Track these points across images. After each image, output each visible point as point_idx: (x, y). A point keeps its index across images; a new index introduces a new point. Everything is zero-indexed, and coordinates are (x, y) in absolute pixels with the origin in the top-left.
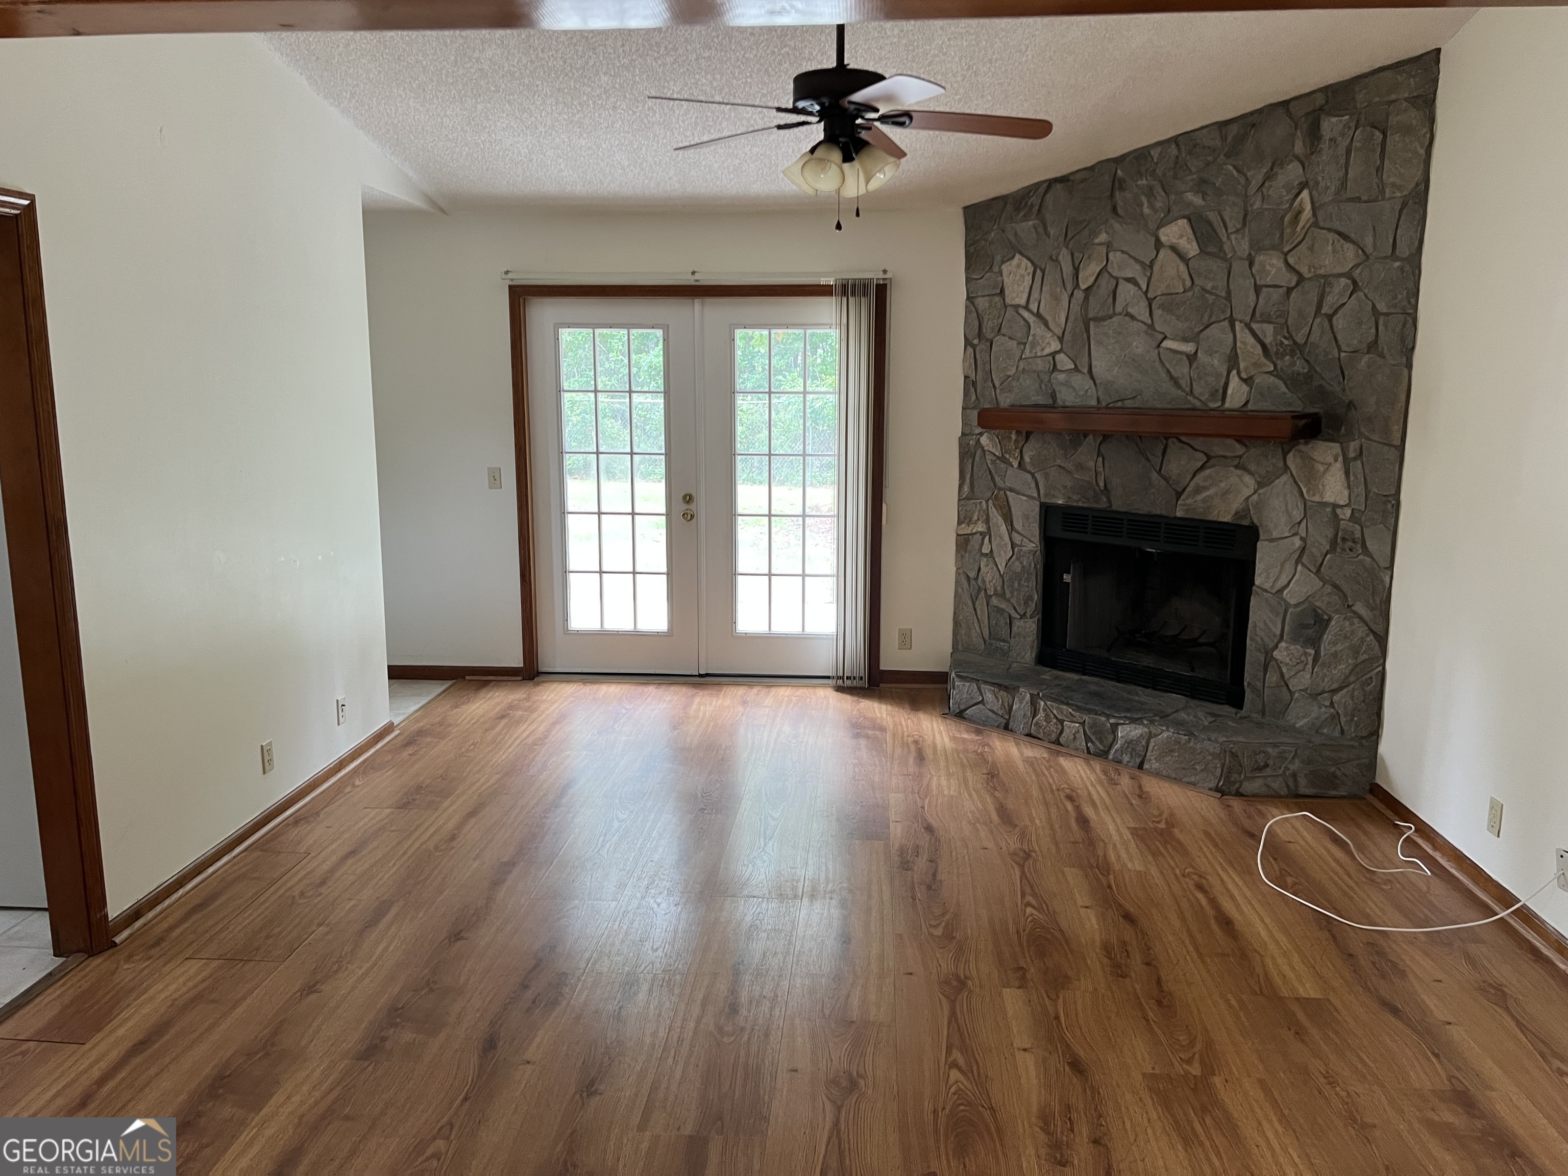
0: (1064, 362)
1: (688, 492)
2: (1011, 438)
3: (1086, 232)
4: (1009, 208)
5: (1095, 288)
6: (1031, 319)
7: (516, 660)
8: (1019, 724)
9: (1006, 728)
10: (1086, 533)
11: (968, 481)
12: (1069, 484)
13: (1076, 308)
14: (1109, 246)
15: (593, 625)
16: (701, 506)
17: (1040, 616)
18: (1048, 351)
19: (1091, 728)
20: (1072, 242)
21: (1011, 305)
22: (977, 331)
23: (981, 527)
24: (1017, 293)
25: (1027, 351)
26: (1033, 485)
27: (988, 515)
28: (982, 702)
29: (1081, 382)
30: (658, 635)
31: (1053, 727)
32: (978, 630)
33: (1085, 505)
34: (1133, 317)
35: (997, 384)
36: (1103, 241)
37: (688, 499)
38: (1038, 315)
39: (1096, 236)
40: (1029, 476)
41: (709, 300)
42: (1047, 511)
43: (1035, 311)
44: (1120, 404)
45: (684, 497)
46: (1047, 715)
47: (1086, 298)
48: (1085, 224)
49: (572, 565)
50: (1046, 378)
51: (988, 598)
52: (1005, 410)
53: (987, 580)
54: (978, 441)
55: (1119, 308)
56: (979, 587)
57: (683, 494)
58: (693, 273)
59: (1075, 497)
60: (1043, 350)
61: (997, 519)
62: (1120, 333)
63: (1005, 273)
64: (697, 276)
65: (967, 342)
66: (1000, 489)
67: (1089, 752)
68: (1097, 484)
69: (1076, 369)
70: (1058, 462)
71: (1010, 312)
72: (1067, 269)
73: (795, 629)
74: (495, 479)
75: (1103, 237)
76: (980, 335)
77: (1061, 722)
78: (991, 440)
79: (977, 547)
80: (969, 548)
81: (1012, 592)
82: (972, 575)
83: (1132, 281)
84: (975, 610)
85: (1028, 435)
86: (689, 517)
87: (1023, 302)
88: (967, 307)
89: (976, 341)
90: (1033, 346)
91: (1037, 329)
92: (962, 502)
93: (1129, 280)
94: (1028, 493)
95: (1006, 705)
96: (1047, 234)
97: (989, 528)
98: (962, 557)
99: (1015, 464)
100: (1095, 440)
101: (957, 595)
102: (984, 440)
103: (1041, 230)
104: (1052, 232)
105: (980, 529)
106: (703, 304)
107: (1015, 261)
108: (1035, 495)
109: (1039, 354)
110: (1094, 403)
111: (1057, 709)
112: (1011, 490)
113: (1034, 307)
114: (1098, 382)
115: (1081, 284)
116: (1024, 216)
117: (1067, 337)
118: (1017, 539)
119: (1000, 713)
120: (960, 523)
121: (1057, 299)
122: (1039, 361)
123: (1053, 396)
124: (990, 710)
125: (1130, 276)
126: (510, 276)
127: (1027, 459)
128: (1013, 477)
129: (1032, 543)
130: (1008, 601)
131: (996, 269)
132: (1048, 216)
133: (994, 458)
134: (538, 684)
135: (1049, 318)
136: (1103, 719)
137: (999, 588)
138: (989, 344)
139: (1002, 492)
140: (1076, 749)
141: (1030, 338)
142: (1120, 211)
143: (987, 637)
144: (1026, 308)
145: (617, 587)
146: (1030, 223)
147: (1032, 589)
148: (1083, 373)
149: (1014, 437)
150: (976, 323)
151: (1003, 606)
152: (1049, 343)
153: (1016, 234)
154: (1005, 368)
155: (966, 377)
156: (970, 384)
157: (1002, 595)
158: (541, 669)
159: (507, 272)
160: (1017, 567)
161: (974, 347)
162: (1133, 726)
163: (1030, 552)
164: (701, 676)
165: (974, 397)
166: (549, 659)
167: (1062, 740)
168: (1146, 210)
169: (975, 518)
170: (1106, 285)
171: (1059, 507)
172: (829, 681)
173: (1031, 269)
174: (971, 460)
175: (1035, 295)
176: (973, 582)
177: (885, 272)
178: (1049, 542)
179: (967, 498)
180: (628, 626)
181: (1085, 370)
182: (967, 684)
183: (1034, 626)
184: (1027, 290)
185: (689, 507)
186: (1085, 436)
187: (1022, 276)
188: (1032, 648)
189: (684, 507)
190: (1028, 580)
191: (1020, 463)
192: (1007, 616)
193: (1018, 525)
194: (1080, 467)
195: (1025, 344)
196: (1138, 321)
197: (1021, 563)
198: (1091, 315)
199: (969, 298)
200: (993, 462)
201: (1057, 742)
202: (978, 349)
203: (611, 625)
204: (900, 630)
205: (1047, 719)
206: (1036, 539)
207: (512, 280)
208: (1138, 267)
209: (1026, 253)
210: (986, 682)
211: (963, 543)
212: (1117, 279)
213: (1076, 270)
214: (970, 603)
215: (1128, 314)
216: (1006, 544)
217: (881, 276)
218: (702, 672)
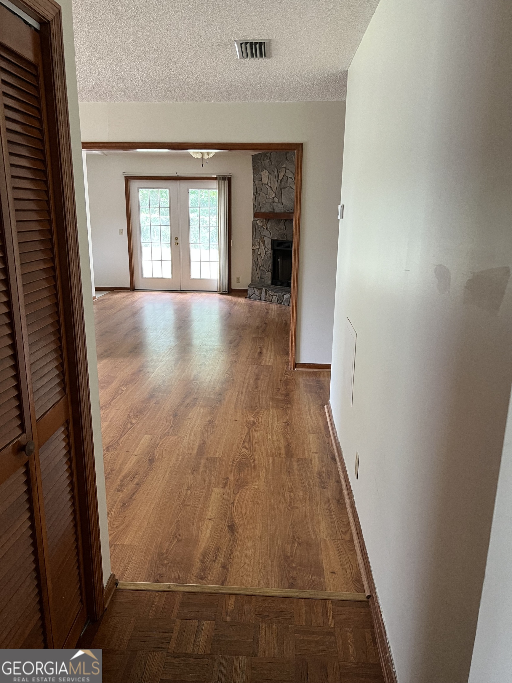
0: (276, 200)
1: (177, 237)
2: (264, 221)
3: (280, 164)
4: (263, 157)
5: (283, 180)
6: (268, 188)
7: (129, 286)
8: (263, 298)
9: (260, 300)
10: (282, 247)
11: (254, 234)
12: (278, 234)
13: (278, 185)
14: (285, 168)
15: (150, 276)
16: (180, 241)
17: (272, 271)
18: (273, 197)
19: (278, 296)
20: (277, 167)
21: (264, 184)
22: (256, 191)
23: (258, 247)
24: (265, 181)
25: (268, 197)
26: (270, 234)
27: (259, 243)
28: (255, 293)
29: (280, 205)
30: (169, 279)
31: (270, 298)
32: (258, 276)
33: (282, 239)
34: (291, 188)
35: (261, 206)
36: (284, 167)
37: (177, 239)
38: (270, 187)
39: (283, 165)
40: (269, 232)
41: (182, 181)
42: (273, 241)
43: (269, 186)
44: (288, 211)
45: (175, 238)
46: (269, 294)
47: (281, 182)
48: (280, 162)
49: (143, 258)
50: (271, 204)
51: (260, 267)
52: (262, 213)
53: (259, 262)
54: (257, 222)
55: (288, 185)
56: (258, 264)
57: (175, 237)
58: (177, 173)
59: (279, 237)
60: (271, 196)
61: (262, 244)
62: (288, 192)
63: (262, 174)
64: (178, 174)
65: (254, 194)
66: (262, 236)
67: (278, 303)
68: (284, 234)
69: (279, 202)
70: (276, 228)
71: (264, 185)
72: (276, 174)
73: (208, 278)
74: (121, 232)
75: (284, 166)
76: (256, 192)
77: (272, 296)
78: (260, 222)
79: (257, 253)
80: (255, 253)
81: (265, 265)
82: (256, 261)
83: (291, 178)
84: (257, 271)
85: (268, 220)
86: (177, 244)
87: (267, 183)
88: (253, 184)
89: (256, 194)
90: (269, 196)
91: (270, 191)
92: (253, 240)
93: (290, 177)
94: (268, 237)
95: (260, 293)
96: (272, 164)
97: (260, 247)
98: (253, 255)
99: (266, 229)
100: (283, 221)
101: (252, 267)
102: (258, 222)
103: (270, 163)
104: (273, 163)
105: (258, 248)
106: (180, 182)
107: (264, 171)
108: (270, 237)
109: (270, 198)
110: (283, 211)
111: (271, 293)
112: (265, 236)
113: (269, 184)
114: (284, 205)
115: (279, 178)
116: (266, 159)
117: (277, 193)
118: (266, 250)
119: (259, 295)
120: (253, 246)
121: (274, 182)
122: (270, 199)
123: (274, 210)
124: (257, 295)
125: (290, 176)
126: (125, 173)
127: (268, 227)
128: (266, 233)
129: (270, 251)
130: (265, 267)
131: (260, 173)
132: (272, 159)
133: (260, 227)
134: (135, 292)
135: (272, 187)
136: (281, 294)
137: (262, 264)
138: (259, 194)
139: (262, 237)
140: (275, 303)
141: (268, 193)
142: (288, 159)
143: (259, 278)
144: (267, 184)
145: (157, 264)
146: (268, 161)
147: (269, 263)
148: (280, 203)
149: (265, 221)
150: (256, 188)
151: (263, 269)
152: (273, 195)
153: (264, 164)
154: (263, 201)
155: (254, 204)
156: (255, 206)
157: (263, 266)
158: (135, 289)
159: (124, 173)
160: (266, 258)
161: (255, 195)
162: (287, 295)
163: (269, 253)
164: (181, 291)
165: (255, 210)
166: (137, 286)
167: (272, 301)
168: (294, 159)
169: (256, 244)
170: (285, 178)
171: (275, 240)
172: (217, 292)
173: (268, 174)
174: (255, 228)
175: (269, 181)
176: (256, 263)
177: (230, 173)
178: (274, 251)
179: (255, 239)
180: (160, 276)
181: (281, 202)
182: (251, 289)
183: (270, 274)
184: (267, 180)
185: (177, 241)
186: (281, 220)
187: (266, 176)
188: (270, 280)
189: (175, 241)
190: (269, 261)
191: (267, 228)
192: (264, 272)
193: (266, 246)
194: (280, 229)
195: (267, 195)
196: (293, 189)
197: (267, 256)
198: (282, 187)
199: (254, 182)
200: (260, 228)
201: (271, 302)
202: (256, 196)
203: (155, 276)
204: (237, 277)
205: (269, 296)
206: (271, 250)
207: (125, 175)
208: (292, 174)
209: (267, 169)
210: (255, 288)
211: (254, 251)
212: (287, 177)
213: (278, 174)
214: (255, 269)
215: (290, 187)
216: (264, 251)
217: (229, 175)
218: (182, 290)
